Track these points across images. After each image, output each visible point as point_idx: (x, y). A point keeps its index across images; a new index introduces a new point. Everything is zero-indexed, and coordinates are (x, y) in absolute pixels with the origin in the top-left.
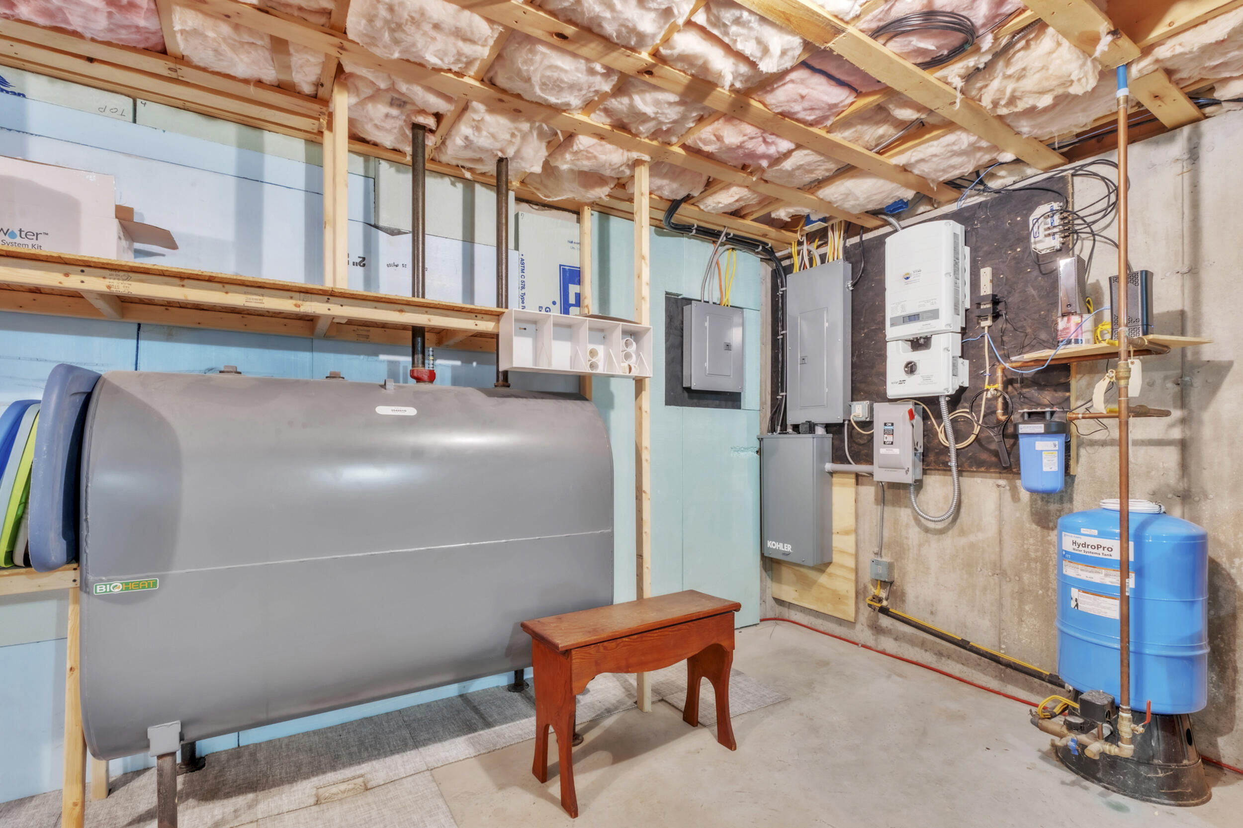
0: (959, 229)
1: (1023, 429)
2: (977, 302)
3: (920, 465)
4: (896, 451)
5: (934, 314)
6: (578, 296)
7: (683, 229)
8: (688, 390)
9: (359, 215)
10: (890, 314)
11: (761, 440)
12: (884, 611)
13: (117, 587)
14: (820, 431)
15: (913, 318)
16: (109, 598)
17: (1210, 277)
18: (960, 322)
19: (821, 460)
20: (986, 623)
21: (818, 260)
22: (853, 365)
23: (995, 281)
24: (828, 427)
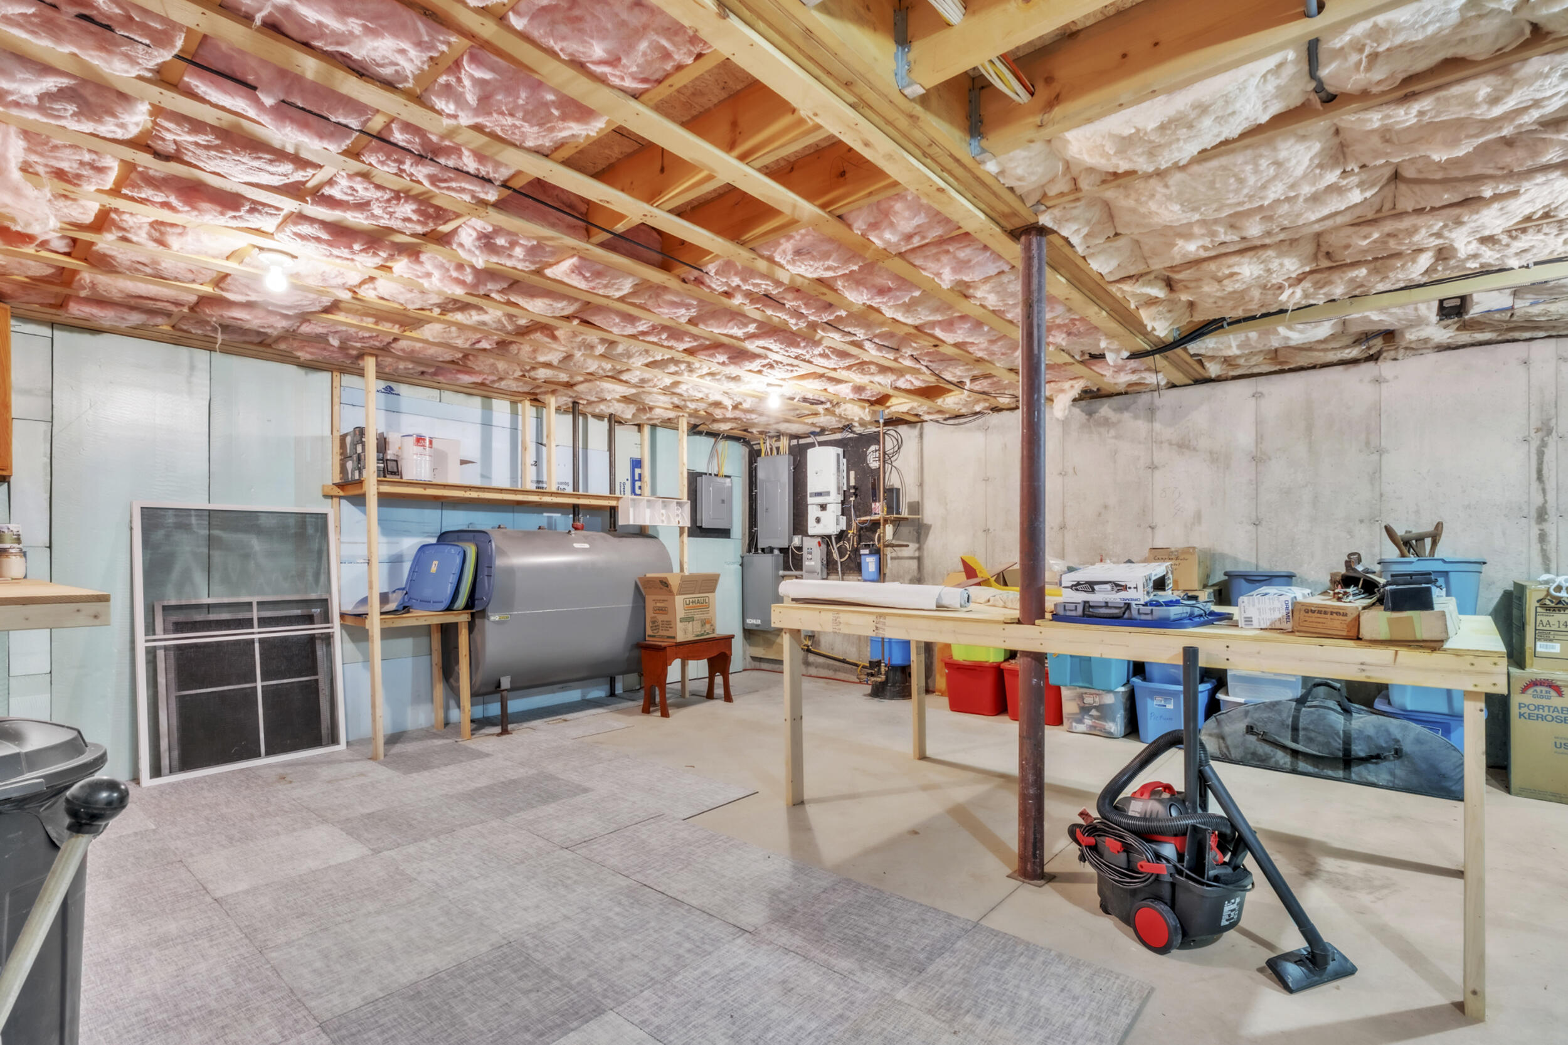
0: (840, 451)
1: (862, 552)
2: (849, 487)
3: (825, 571)
4: (813, 563)
5: (828, 494)
6: (640, 475)
7: (700, 433)
8: (700, 527)
9: (534, 439)
10: (809, 491)
11: (742, 557)
12: (808, 651)
13: (497, 618)
14: (776, 552)
15: (819, 494)
16: (494, 622)
17: (926, 488)
18: (840, 498)
19: (777, 569)
20: (854, 650)
21: (775, 451)
22: (794, 515)
23: (856, 478)
24: (781, 550)
